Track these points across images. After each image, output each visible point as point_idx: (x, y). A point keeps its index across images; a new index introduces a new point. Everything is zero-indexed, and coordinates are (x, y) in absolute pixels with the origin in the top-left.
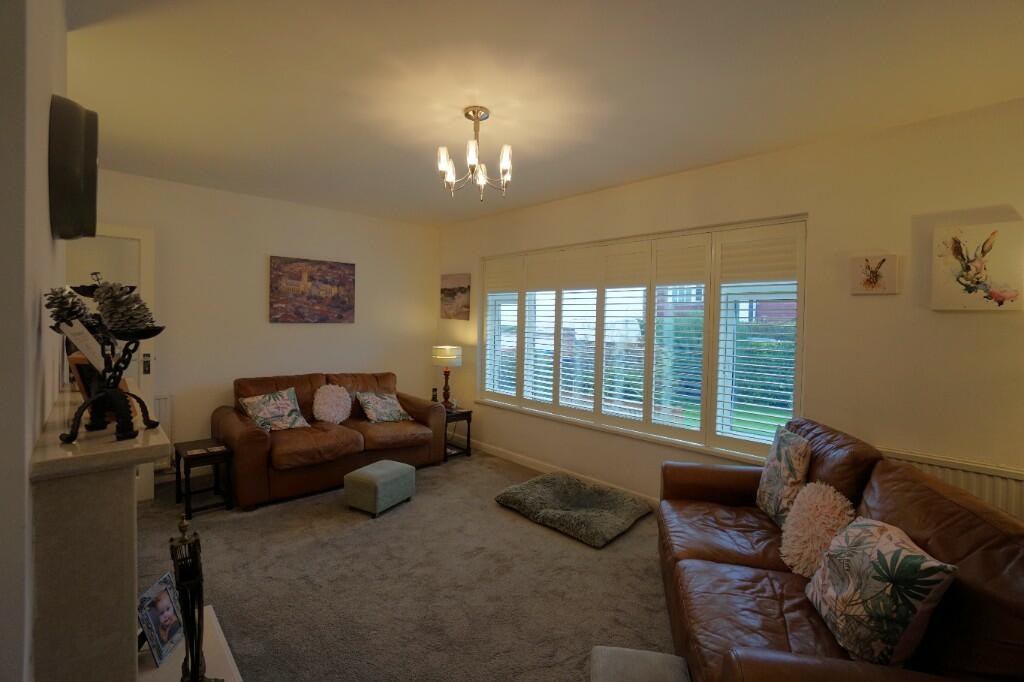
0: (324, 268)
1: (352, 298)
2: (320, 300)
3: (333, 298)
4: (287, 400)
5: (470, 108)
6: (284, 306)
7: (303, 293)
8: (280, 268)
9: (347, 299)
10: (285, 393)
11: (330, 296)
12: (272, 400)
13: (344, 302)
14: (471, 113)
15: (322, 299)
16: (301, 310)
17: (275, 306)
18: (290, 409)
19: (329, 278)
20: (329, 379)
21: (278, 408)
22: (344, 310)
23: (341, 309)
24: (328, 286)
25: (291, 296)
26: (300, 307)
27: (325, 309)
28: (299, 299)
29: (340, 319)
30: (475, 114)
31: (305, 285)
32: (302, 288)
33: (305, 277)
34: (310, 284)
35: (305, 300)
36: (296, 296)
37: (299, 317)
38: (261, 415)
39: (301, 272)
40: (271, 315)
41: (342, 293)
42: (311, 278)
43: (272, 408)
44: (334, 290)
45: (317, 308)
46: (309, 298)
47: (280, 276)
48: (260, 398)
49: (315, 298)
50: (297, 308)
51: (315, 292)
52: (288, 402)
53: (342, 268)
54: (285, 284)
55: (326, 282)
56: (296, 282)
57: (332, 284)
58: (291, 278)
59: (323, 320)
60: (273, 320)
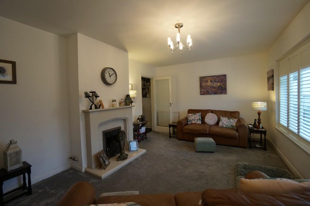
0: (215, 78)
1: (225, 86)
2: (214, 87)
3: (219, 86)
4: (198, 116)
5: (176, 24)
6: (203, 90)
7: (209, 86)
8: (202, 79)
9: (223, 86)
10: (198, 114)
11: (217, 86)
12: (194, 115)
13: (222, 87)
14: (177, 26)
15: (215, 87)
16: (208, 91)
17: (201, 90)
18: (198, 118)
19: (217, 80)
20: (212, 112)
21: (195, 118)
22: (222, 90)
23: (222, 89)
24: (217, 83)
25: (205, 87)
26: (208, 90)
27: (216, 90)
28: (207, 88)
29: (221, 93)
30: (179, 26)
31: (209, 83)
32: (208, 84)
33: (209, 81)
34: (211, 83)
35: (209, 88)
36: (207, 87)
37: (208, 93)
38: (190, 119)
39: (208, 80)
40: (200, 93)
41: (222, 85)
42: (211, 81)
43: (193, 117)
44: (219, 84)
45: (213, 90)
46: (211, 87)
47: (202, 82)
48: (191, 114)
49: (213, 87)
50: (207, 91)
51: (212, 85)
52: (198, 117)
53: (221, 77)
54: (203, 84)
55: (216, 82)
56: (207, 83)
57: (218, 82)
58: (205, 82)
59: (215, 93)
60: (201, 94)
